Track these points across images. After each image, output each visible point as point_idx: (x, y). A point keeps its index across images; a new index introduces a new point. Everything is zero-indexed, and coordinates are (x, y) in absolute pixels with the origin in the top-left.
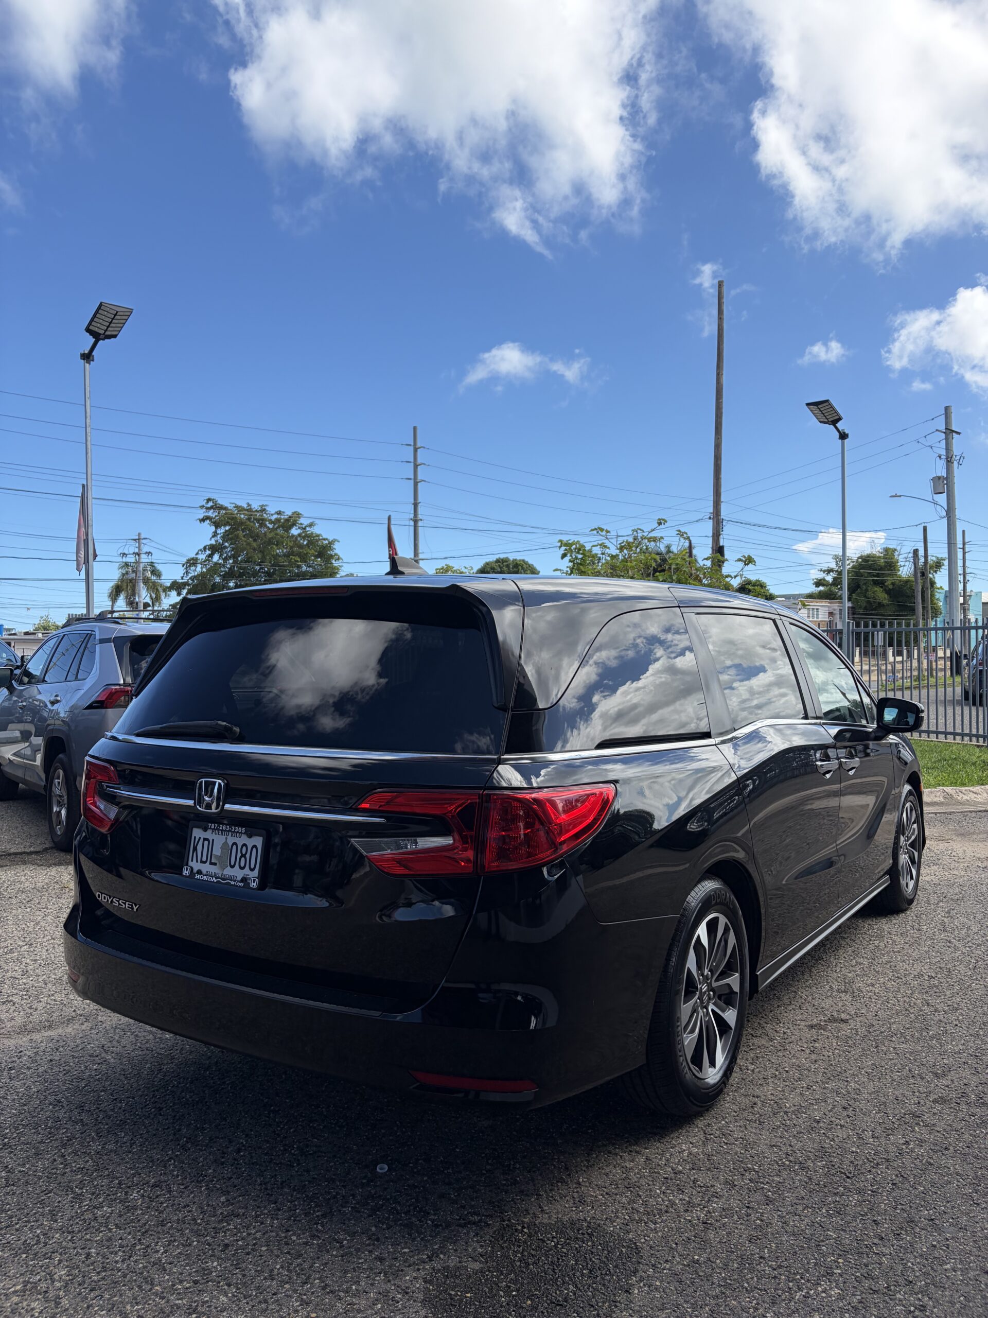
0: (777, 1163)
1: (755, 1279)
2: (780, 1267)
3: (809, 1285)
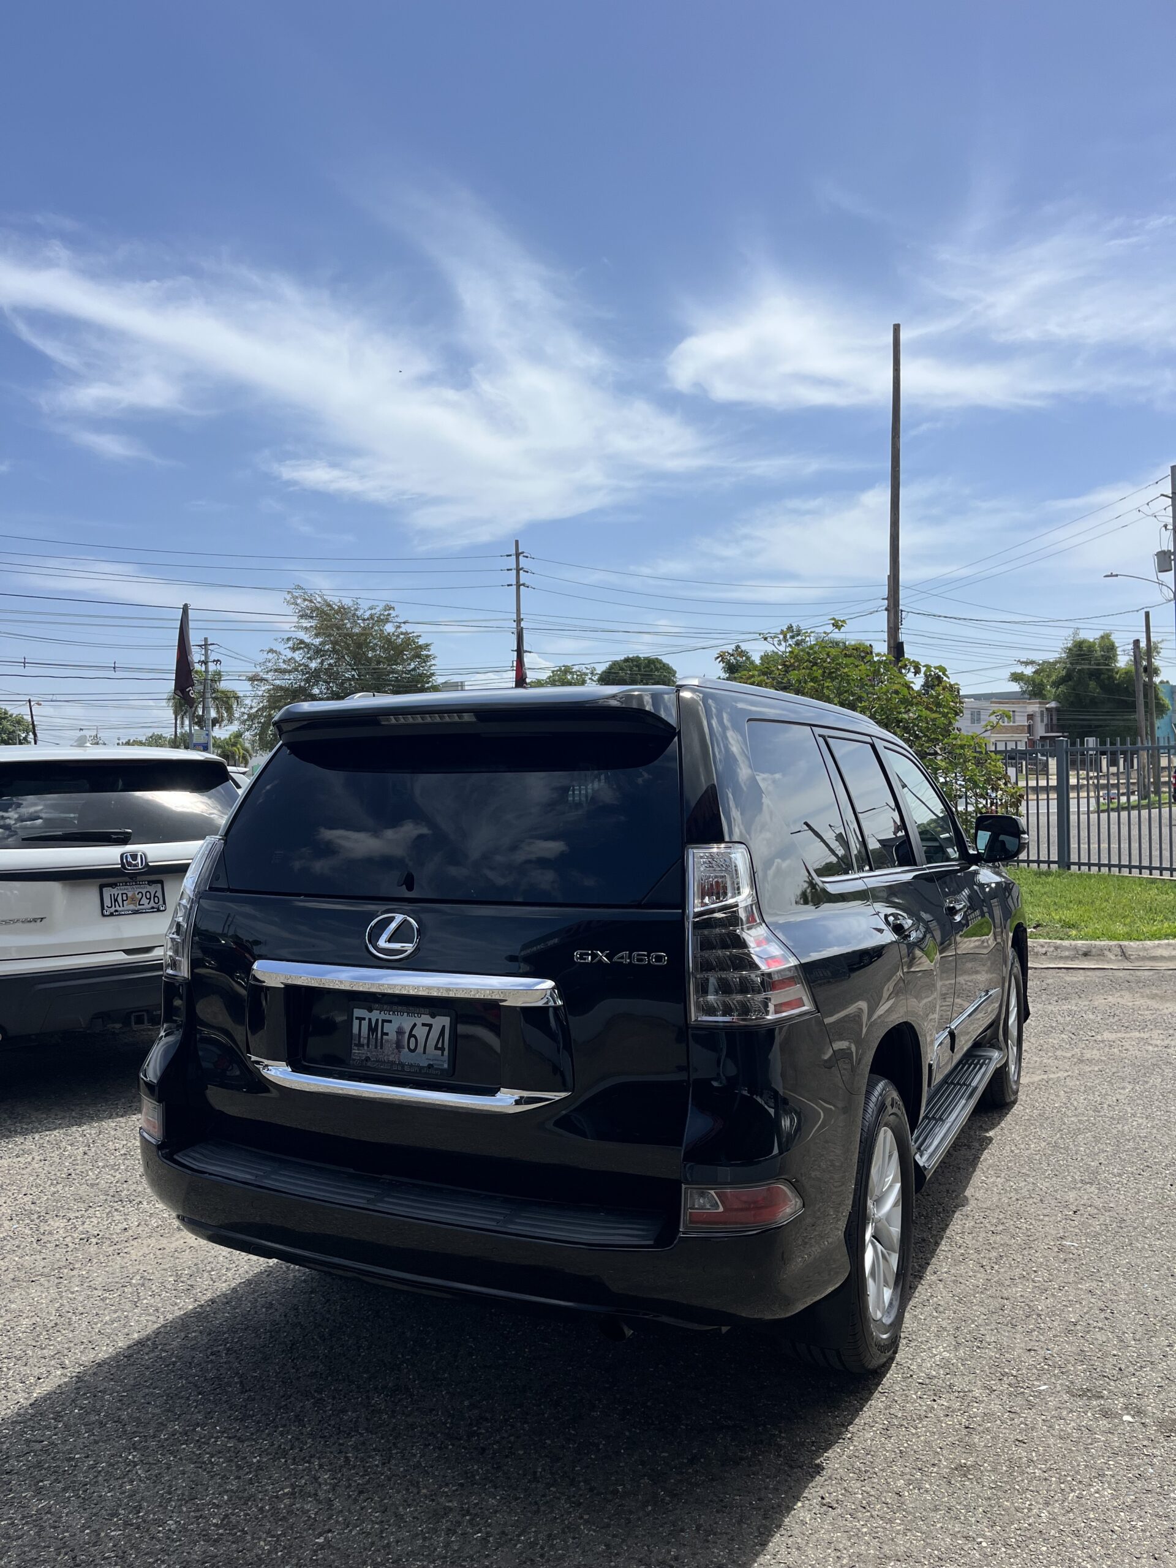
0: (1036, 1367)
1: (1026, 1481)
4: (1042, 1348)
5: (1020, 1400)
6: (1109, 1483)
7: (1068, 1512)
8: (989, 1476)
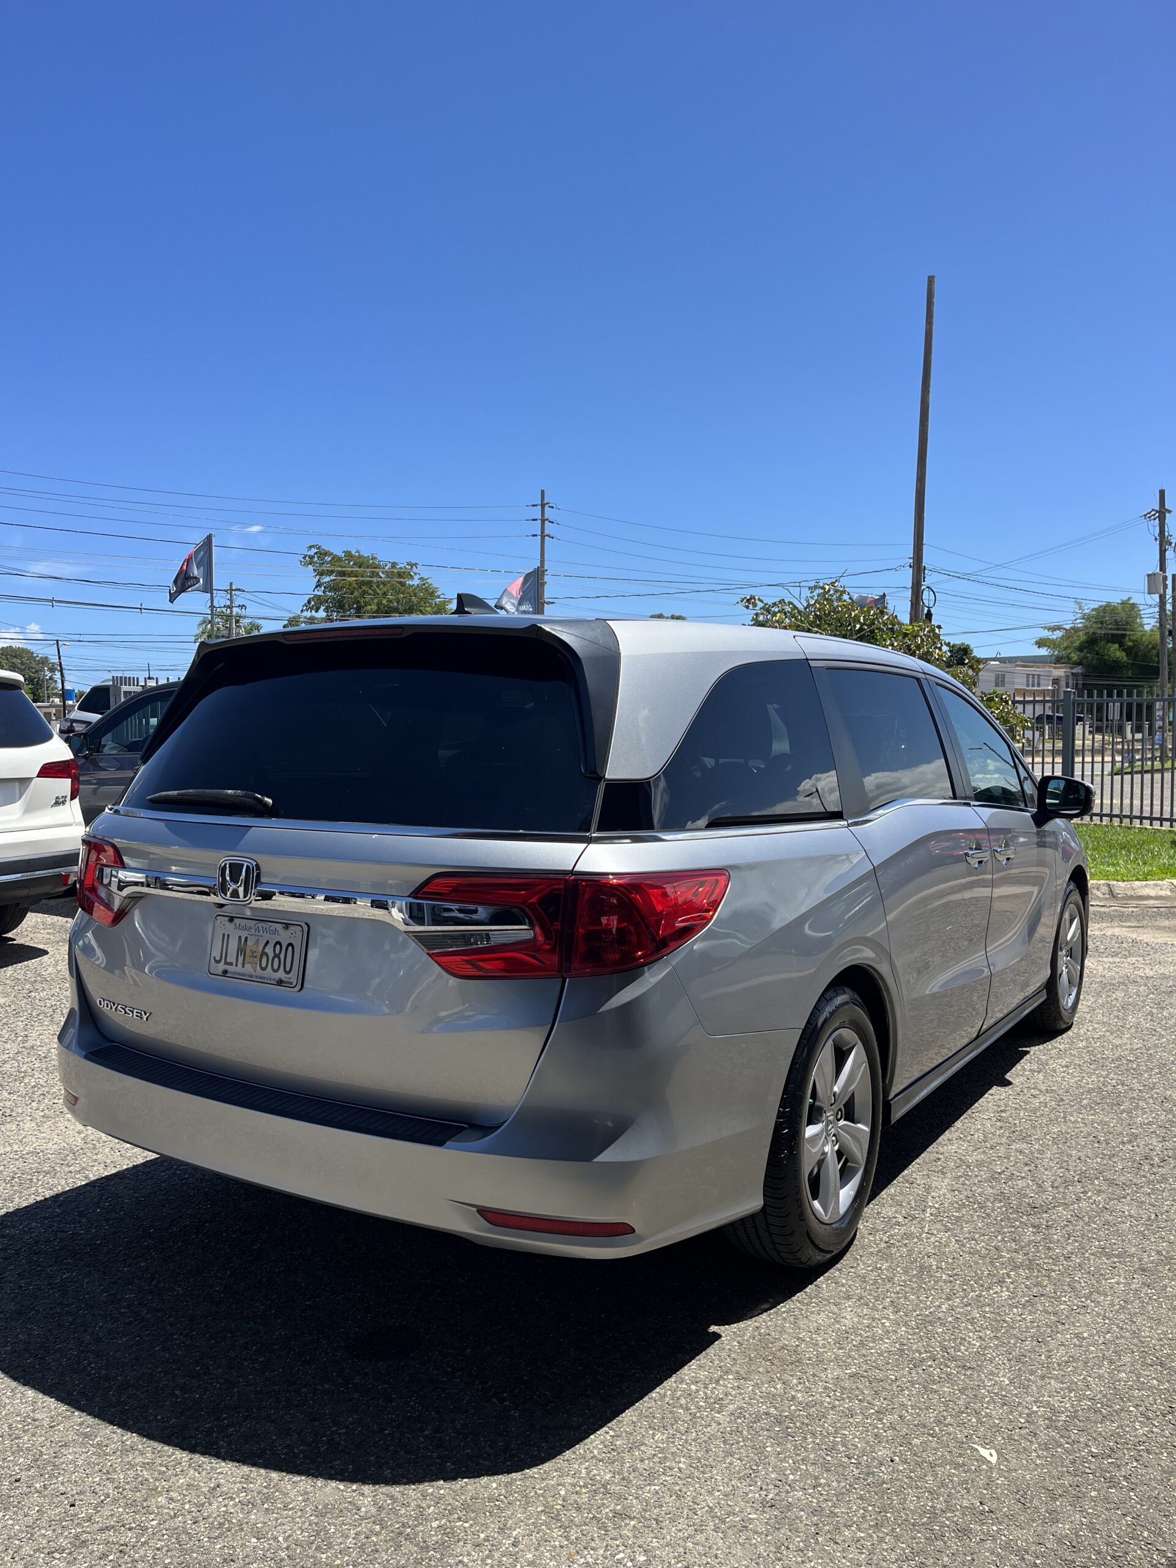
0: (957, 1203)
2: (956, 1275)
3: (981, 1288)
4: (966, 1190)
5: (939, 1226)
6: (1008, 1288)
7: (966, 1306)
8: (901, 1277)
